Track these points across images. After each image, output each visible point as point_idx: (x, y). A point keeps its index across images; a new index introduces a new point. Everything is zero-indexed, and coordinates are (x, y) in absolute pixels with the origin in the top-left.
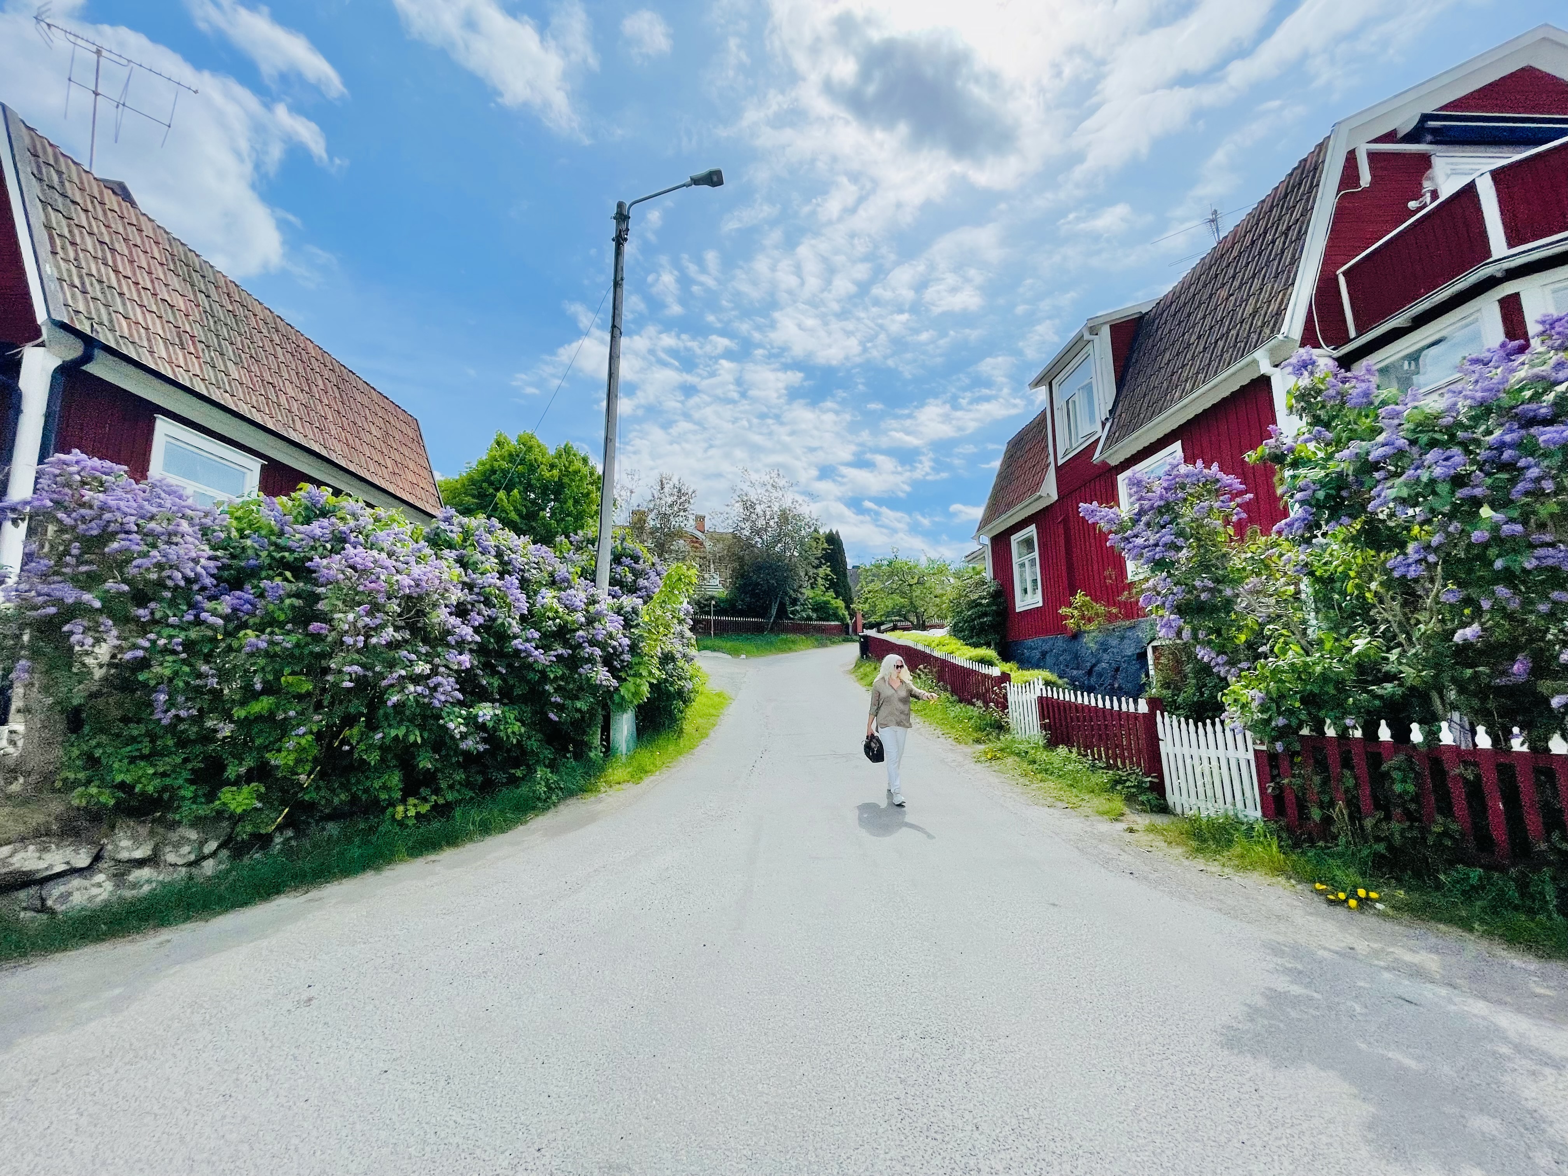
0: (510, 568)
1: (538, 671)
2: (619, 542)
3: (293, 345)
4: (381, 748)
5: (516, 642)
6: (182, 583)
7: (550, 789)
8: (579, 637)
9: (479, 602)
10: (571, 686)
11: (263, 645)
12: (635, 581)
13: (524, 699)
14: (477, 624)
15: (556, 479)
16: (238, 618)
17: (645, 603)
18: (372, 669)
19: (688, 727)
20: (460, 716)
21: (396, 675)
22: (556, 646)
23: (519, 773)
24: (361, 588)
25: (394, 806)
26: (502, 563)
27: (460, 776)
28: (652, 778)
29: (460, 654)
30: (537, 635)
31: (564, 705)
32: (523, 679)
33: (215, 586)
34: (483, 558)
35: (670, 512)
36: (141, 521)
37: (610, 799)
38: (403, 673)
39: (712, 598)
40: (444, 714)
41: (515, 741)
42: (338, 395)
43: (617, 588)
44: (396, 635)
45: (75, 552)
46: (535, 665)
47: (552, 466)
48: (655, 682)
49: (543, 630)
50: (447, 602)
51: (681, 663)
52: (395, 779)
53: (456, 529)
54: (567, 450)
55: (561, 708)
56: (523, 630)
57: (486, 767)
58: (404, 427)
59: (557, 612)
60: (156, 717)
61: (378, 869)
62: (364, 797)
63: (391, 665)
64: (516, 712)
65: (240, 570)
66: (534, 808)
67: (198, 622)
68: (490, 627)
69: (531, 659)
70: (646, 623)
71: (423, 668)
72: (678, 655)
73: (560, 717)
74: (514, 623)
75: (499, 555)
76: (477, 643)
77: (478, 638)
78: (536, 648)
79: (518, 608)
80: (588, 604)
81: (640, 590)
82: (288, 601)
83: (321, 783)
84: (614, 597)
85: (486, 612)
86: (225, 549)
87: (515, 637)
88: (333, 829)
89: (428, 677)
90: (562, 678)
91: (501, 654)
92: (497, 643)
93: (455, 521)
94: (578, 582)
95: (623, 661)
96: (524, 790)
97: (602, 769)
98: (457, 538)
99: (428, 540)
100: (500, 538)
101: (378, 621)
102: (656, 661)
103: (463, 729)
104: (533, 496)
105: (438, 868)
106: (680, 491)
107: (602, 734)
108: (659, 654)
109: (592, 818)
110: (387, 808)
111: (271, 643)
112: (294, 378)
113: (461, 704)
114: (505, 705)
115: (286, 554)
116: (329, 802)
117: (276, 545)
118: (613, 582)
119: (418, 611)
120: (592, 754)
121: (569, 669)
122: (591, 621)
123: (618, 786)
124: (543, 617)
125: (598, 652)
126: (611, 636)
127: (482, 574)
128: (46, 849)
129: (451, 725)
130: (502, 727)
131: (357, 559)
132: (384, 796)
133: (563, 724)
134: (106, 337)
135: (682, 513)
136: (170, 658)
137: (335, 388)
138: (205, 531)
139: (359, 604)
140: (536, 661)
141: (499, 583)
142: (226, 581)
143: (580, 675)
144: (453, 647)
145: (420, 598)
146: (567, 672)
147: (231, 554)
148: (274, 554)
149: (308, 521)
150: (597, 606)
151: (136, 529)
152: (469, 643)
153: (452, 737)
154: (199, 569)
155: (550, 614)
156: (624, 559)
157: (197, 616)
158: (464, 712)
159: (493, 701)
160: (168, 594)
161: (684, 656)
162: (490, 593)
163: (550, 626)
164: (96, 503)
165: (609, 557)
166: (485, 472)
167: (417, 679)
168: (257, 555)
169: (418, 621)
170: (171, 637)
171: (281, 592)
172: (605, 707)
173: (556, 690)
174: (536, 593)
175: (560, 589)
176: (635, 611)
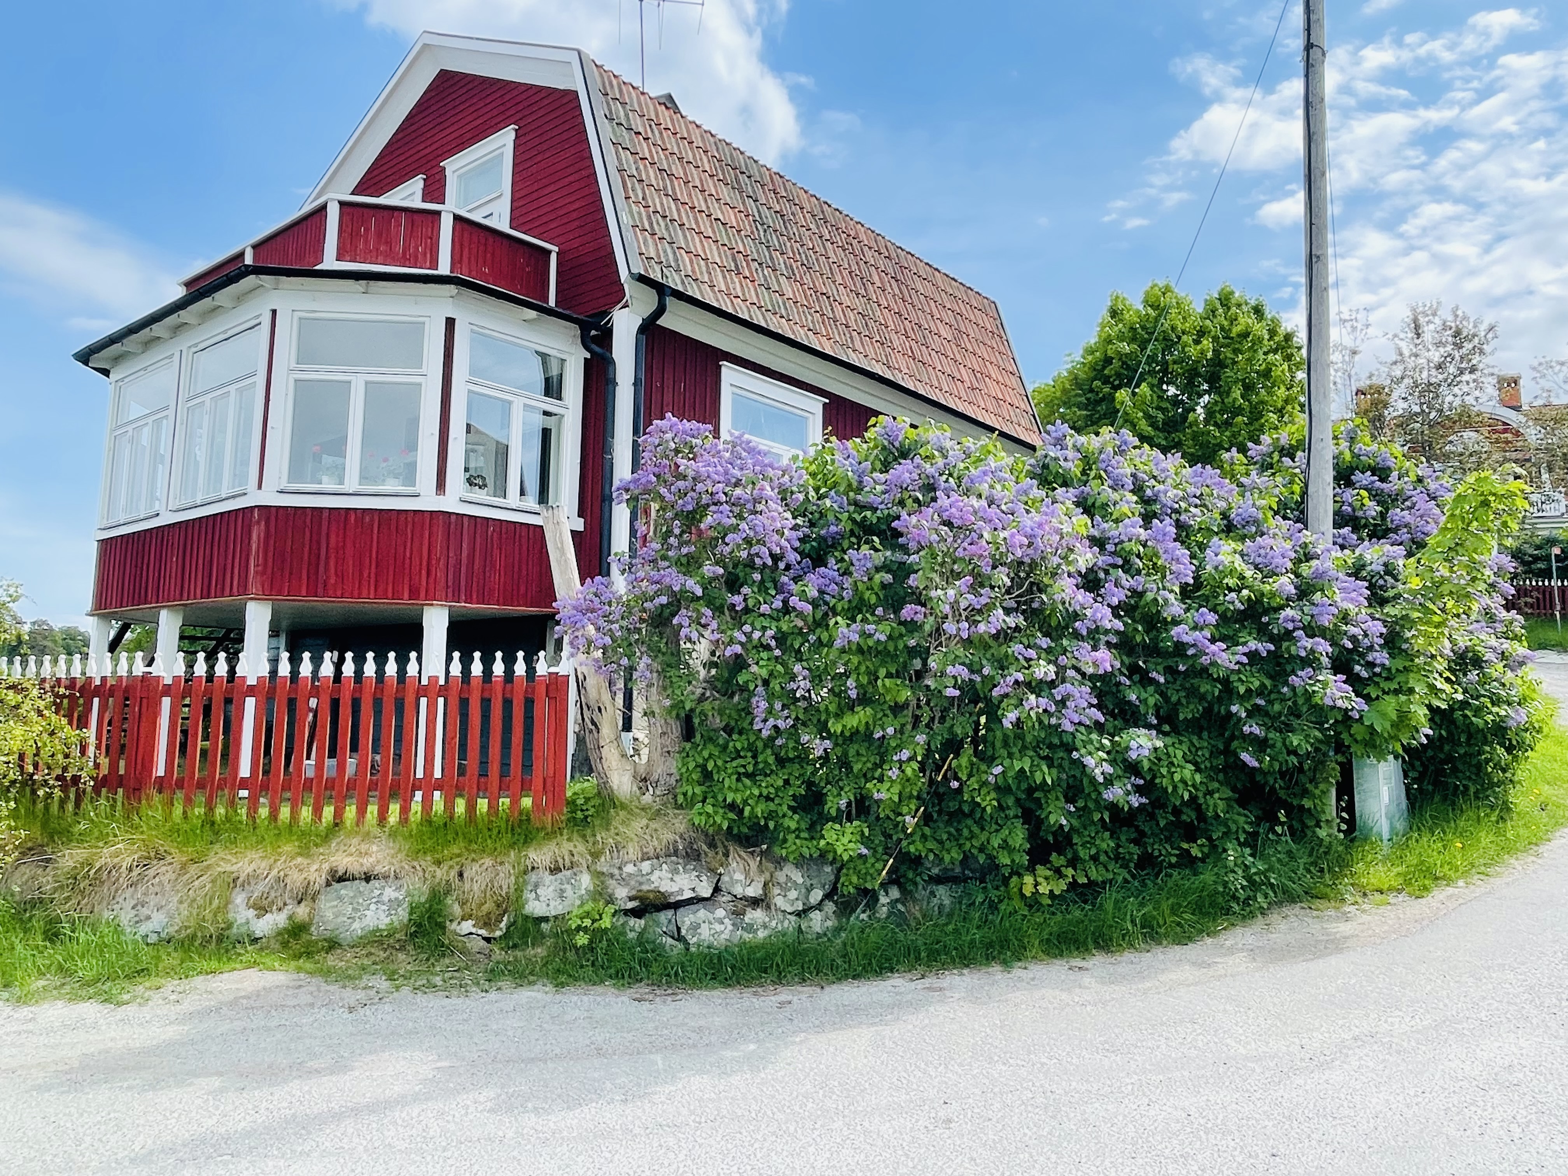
0: (1157, 507)
1: (1218, 680)
2: (1344, 444)
3: (844, 236)
4: (997, 788)
5: (1175, 631)
6: (769, 562)
7: (1252, 884)
8: (1286, 620)
9: (1115, 566)
10: (1277, 707)
11: (855, 638)
12: (1383, 515)
13: (1195, 726)
14: (1115, 601)
15: (1210, 355)
16: (826, 603)
17: (1410, 555)
18: (979, 672)
19: (1518, 798)
20: (1101, 748)
21: (1010, 680)
22: (1243, 636)
23: (1195, 852)
24: (960, 553)
25: (1020, 875)
26: (1146, 501)
27: (1106, 843)
28: (1450, 890)
29: (1095, 648)
30: (1212, 618)
31: (1266, 739)
32: (1193, 693)
33: (799, 563)
34: (1115, 496)
35: (1437, 377)
36: (727, 489)
37: (1365, 918)
38: (1020, 677)
39: (1551, 542)
40: (1079, 744)
41: (1186, 797)
42: (897, 291)
43: (1346, 530)
44: (1007, 619)
45: (677, 531)
46: (1213, 670)
47: (1202, 333)
48: (1444, 706)
49: (1221, 609)
50: (1072, 569)
51: (1496, 669)
52: (1019, 837)
53: (1070, 454)
54: (1225, 300)
55: (1261, 745)
56: (1187, 610)
57: (1142, 834)
58: (979, 317)
59: (1242, 577)
60: (756, 727)
61: (1006, 964)
62: (982, 859)
63: (1002, 665)
64: (1185, 747)
65: (821, 539)
66: (1228, 911)
67: (787, 609)
68: (1135, 608)
69: (1205, 660)
70: (1414, 593)
71: (1044, 670)
72: (1489, 656)
73: (1261, 762)
74: (1171, 597)
75: (1138, 490)
76: (1118, 633)
77: (1119, 625)
78: (1213, 641)
79: (1177, 575)
80: (1297, 562)
81: (1396, 530)
82: (878, 578)
83: (927, 831)
84: (1343, 547)
85: (1126, 581)
86: (805, 516)
87: (1176, 622)
88: (943, 894)
89: (1052, 684)
90: (1261, 692)
91: (1153, 651)
92: (1147, 632)
93: (1069, 442)
94: (1275, 524)
95: (1371, 665)
96: (1207, 877)
97: (1343, 863)
98: (1074, 468)
99: (1032, 475)
100: (1137, 461)
101: (984, 600)
102: (1441, 665)
103: (1108, 768)
104: (1172, 391)
105: (1086, 979)
106: (1457, 333)
107: (1339, 799)
108: (1447, 652)
109: (1336, 945)
110: (1010, 877)
111: (864, 635)
112: (850, 281)
113: (1099, 727)
114: (1166, 734)
115: (868, 514)
116: (940, 859)
117: (856, 503)
118: (1341, 520)
119: (1032, 583)
120: (1322, 833)
121: (1271, 677)
122: (1304, 591)
123: (1378, 896)
124: (1219, 587)
125: (1323, 647)
126: (1345, 618)
127: (1117, 521)
128: (675, 871)
129: (1090, 761)
130: (1164, 771)
131: (953, 510)
132: (1004, 859)
133: (1265, 774)
134: (674, 282)
135: (1466, 377)
136: (764, 655)
137: (893, 281)
138: (784, 495)
139: (958, 576)
140: (1214, 664)
141: (1143, 534)
142: (808, 556)
143: (1293, 689)
144: (1082, 638)
145: (1033, 565)
146: (1268, 683)
147: (810, 521)
148: (856, 516)
149: (886, 467)
150: (1314, 563)
151: (724, 498)
152: (1107, 632)
153: (1092, 781)
154: (783, 542)
155: (1231, 582)
156: (1357, 477)
157: (785, 602)
158: (1106, 742)
159: (1149, 726)
160: (757, 576)
161: (1503, 656)
162: (1130, 552)
163: (1235, 602)
164: (691, 473)
165: (1329, 475)
166: (1096, 363)
167: (1037, 687)
168: (837, 518)
169: (1032, 600)
170: (764, 629)
171: (869, 565)
172: (1340, 747)
173: (1250, 714)
174: (1202, 547)
175: (1243, 538)
176: (1389, 570)
